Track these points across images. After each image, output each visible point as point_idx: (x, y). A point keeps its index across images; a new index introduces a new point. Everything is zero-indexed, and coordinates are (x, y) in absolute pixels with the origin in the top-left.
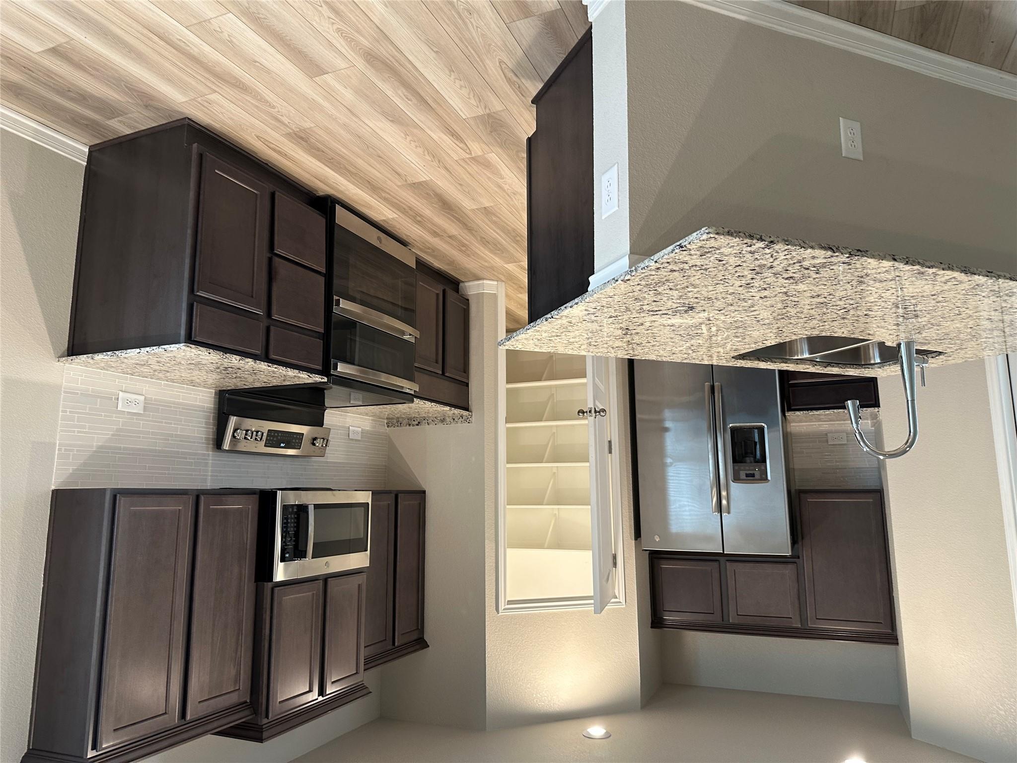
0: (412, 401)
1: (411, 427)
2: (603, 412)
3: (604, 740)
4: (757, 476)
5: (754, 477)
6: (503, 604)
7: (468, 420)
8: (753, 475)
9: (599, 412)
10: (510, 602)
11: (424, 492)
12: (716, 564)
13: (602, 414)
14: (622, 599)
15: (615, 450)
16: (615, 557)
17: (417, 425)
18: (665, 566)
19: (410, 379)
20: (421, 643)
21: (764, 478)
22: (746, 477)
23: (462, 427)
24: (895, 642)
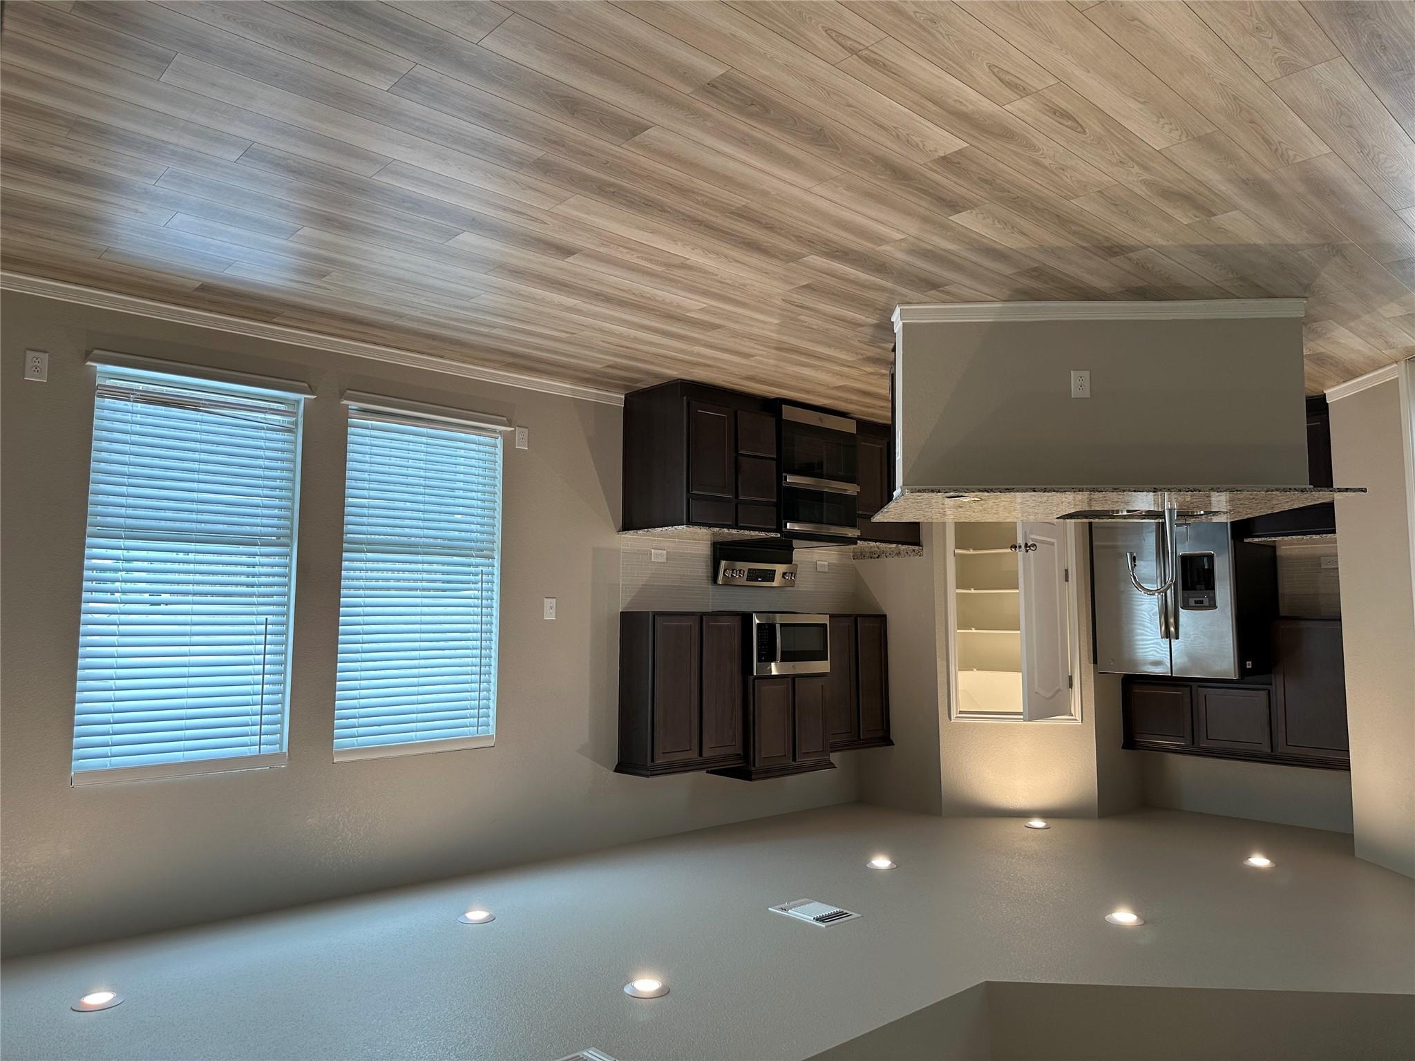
0: (856, 543)
1: (873, 559)
2: (1033, 546)
3: (1045, 830)
4: (1206, 603)
5: (1203, 603)
6: (955, 713)
7: (919, 554)
8: (1202, 602)
9: (1029, 547)
10: (961, 712)
11: (885, 616)
12: (1187, 689)
13: (1032, 548)
14: (1078, 717)
15: (1072, 578)
16: (1071, 678)
17: (878, 558)
18: (1137, 690)
19: (852, 525)
20: (886, 740)
21: (1213, 606)
22: (1195, 603)
23: (915, 559)
24: (1348, 768)
